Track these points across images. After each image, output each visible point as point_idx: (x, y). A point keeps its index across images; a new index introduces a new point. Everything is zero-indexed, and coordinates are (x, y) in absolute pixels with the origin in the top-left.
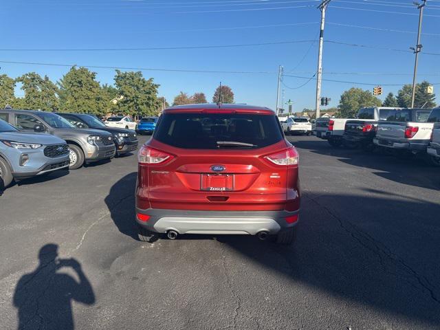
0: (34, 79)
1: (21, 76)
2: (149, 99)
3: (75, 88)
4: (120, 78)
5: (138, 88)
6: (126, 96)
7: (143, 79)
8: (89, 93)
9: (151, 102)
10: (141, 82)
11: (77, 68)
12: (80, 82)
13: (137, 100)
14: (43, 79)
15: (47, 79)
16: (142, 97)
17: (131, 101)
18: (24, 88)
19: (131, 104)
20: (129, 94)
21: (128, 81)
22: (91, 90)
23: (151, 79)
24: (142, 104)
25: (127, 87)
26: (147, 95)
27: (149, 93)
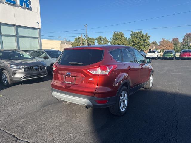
0: (101, 38)
1: (97, 38)
2: (145, 43)
3: (114, 41)
4: (133, 35)
5: (140, 38)
6: (134, 42)
7: (143, 34)
8: (120, 42)
9: (145, 44)
10: (142, 36)
11: (116, 32)
12: (116, 38)
13: (139, 44)
14: (104, 38)
15: (105, 38)
16: (141, 42)
17: (136, 44)
18: (98, 42)
19: (136, 45)
20: (136, 41)
21: (136, 36)
22: (120, 41)
23: (147, 34)
24: (141, 45)
25: (135, 38)
26: (144, 41)
27: (145, 40)
